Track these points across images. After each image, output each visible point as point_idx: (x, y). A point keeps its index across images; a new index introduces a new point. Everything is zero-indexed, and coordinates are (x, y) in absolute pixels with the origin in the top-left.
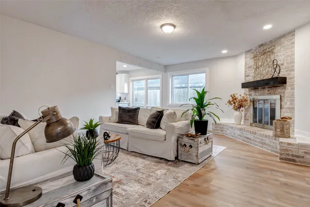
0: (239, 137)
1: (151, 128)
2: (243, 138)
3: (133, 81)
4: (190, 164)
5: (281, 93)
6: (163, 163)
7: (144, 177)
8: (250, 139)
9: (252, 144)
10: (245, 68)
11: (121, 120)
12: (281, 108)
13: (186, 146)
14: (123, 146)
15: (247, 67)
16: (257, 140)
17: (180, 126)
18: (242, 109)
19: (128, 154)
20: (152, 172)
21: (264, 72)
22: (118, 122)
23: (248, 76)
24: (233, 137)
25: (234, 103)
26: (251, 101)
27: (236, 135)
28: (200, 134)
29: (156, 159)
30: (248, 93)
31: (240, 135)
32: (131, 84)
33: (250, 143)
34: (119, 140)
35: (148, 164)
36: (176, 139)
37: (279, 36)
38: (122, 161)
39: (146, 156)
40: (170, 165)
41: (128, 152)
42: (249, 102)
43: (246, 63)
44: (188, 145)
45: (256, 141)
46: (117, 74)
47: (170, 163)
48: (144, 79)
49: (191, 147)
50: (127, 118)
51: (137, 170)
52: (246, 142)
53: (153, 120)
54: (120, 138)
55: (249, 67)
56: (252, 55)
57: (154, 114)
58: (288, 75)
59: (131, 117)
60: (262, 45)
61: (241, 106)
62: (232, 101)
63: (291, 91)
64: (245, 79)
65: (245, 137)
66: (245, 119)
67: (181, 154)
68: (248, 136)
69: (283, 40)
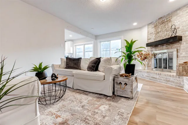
0: (147, 77)
1: (91, 71)
2: (150, 78)
3: (76, 46)
4: (126, 99)
5: (177, 47)
6: (103, 98)
7: (90, 114)
8: (156, 78)
9: (158, 81)
10: (148, 35)
11: (68, 66)
12: (177, 57)
13: (121, 84)
14: (70, 85)
15: (149, 34)
16: (163, 79)
17: (115, 68)
18: (146, 60)
19: (74, 91)
20: (97, 108)
21: (163, 35)
22: (66, 68)
23: (150, 39)
24: (142, 77)
25: (141, 56)
26: (152, 55)
27: (144, 76)
28: (131, 74)
29: (96, 95)
30: (150, 50)
31: (147, 76)
32: (75, 47)
33: (156, 81)
34: (65, 80)
35: (91, 100)
36: (113, 78)
37: (175, 10)
38: (68, 98)
39: (88, 93)
40: (110, 100)
41: (74, 90)
42: (151, 55)
43: (148, 31)
44: (123, 83)
45: (161, 79)
46: (65, 42)
47: (108, 98)
48: (82, 45)
49: (126, 84)
50: (72, 65)
51: (83, 107)
52: (153, 80)
53: (93, 65)
54: (67, 79)
55: (151, 34)
56: (153, 26)
57: (93, 60)
58: (184, 34)
59: (75, 64)
60: (161, 18)
61: (146, 58)
62: (140, 55)
63: (186, 45)
64: (148, 41)
65: (151, 77)
66: (148, 66)
67: (117, 90)
68: (154, 76)
69: (178, 12)
